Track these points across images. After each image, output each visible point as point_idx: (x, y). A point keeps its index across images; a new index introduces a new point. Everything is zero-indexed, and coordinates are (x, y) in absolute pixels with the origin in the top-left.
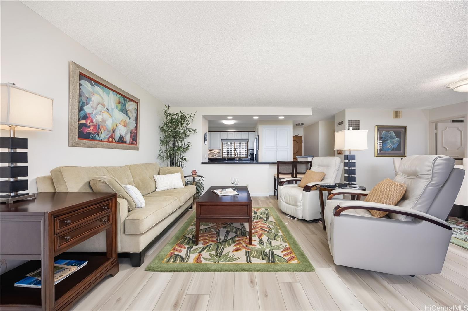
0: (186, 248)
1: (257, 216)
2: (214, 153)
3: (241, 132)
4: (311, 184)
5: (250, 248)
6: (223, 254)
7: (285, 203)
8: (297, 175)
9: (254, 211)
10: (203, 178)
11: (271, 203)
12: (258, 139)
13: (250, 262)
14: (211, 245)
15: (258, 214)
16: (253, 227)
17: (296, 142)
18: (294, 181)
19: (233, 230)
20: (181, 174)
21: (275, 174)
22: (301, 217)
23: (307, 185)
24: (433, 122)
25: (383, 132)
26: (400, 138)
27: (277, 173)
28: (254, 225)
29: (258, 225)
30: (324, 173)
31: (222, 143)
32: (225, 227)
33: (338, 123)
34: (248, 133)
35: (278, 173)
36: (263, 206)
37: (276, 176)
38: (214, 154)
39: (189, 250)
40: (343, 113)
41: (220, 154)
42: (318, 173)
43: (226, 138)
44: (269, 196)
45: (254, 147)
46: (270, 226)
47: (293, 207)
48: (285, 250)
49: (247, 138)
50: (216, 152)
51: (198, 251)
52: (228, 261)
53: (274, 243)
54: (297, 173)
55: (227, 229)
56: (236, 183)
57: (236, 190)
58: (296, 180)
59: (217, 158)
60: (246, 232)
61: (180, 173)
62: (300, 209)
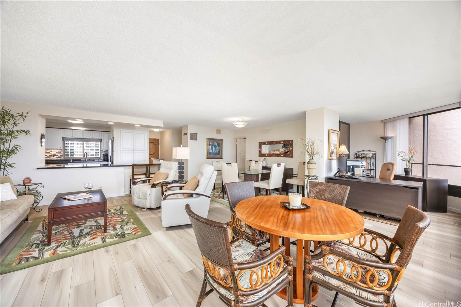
0: (37, 251)
1: (112, 213)
2: (51, 153)
3: (92, 131)
4: (156, 183)
5: (105, 235)
6: (80, 244)
7: (137, 199)
8: (150, 175)
9: (109, 210)
10: (41, 186)
11: (126, 201)
12: (113, 141)
13: (105, 242)
14: (66, 242)
15: (113, 211)
16: (107, 222)
17: (154, 143)
18: (148, 181)
19: (87, 227)
20: (11, 184)
21: (130, 176)
22: (149, 207)
23: (154, 183)
24: (236, 138)
25: (211, 142)
26: (220, 147)
27: (132, 174)
28: (109, 220)
29: (112, 219)
30: (167, 173)
31: (64, 142)
32: (78, 227)
33: (184, 134)
34: (101, 133)
35: (134, 174)
36: (118, 204)
37: (132, 177)
38: (50, 155)
39: (41, 251)
40: (187, 126)
41: (61, 155)
42: (163, 173)
43: (70, 137)
44: (124, 195)
45: (108, 148)
46: (124, 217)
47: (144, 200)
48: (134, 229)
49: (101, 138)
50: (54, 152)
51: (53, 249)
52: (86, 246)
53: (126, 227)
54: (150, 174)
55: (81, 228)
56: (90, 187)
57: (90, 194)
58: (149, 180)
59: (55, 159)
60: (101, 227)
61: (9, 183)
62: (148, 201)
